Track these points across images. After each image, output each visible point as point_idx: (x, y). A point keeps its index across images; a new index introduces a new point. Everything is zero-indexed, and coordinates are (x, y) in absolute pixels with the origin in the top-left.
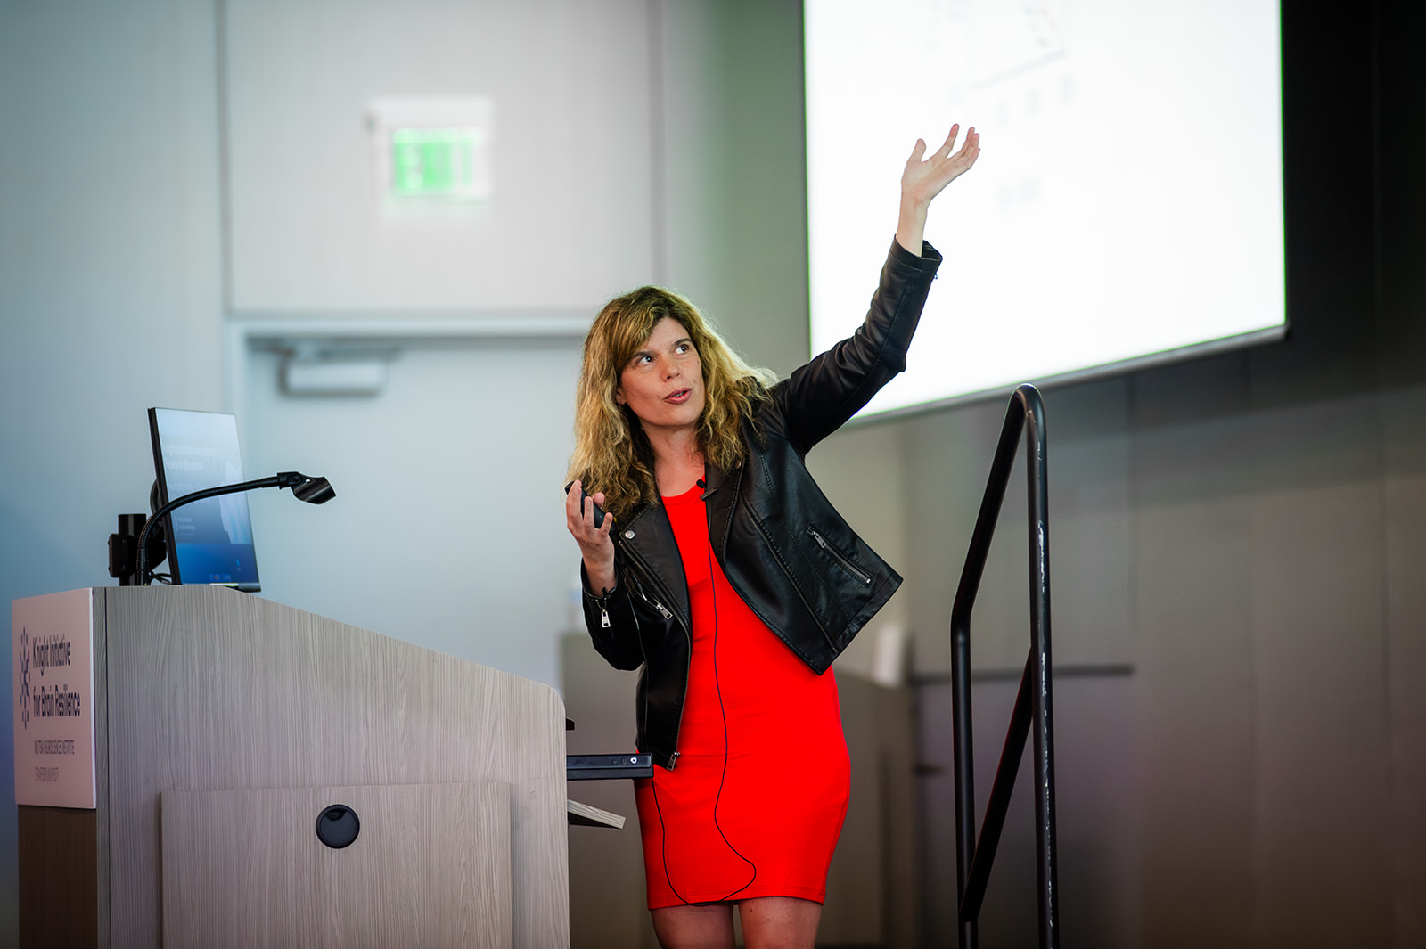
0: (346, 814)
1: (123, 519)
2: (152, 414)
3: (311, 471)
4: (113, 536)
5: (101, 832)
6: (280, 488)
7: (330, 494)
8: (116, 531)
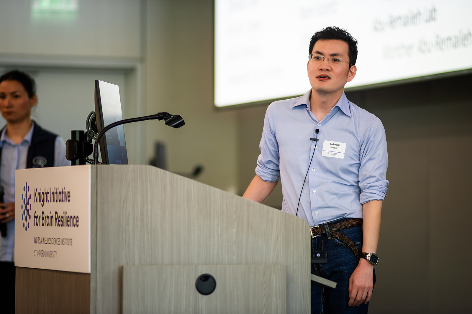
0: (210, 279)
1: (74, 133)
2: (97, 83)
3: (173, 112)
4: (69, 140)
5: (92, 285)
6: (159, 120)
7: (183, 123)
8: (70, 139)
